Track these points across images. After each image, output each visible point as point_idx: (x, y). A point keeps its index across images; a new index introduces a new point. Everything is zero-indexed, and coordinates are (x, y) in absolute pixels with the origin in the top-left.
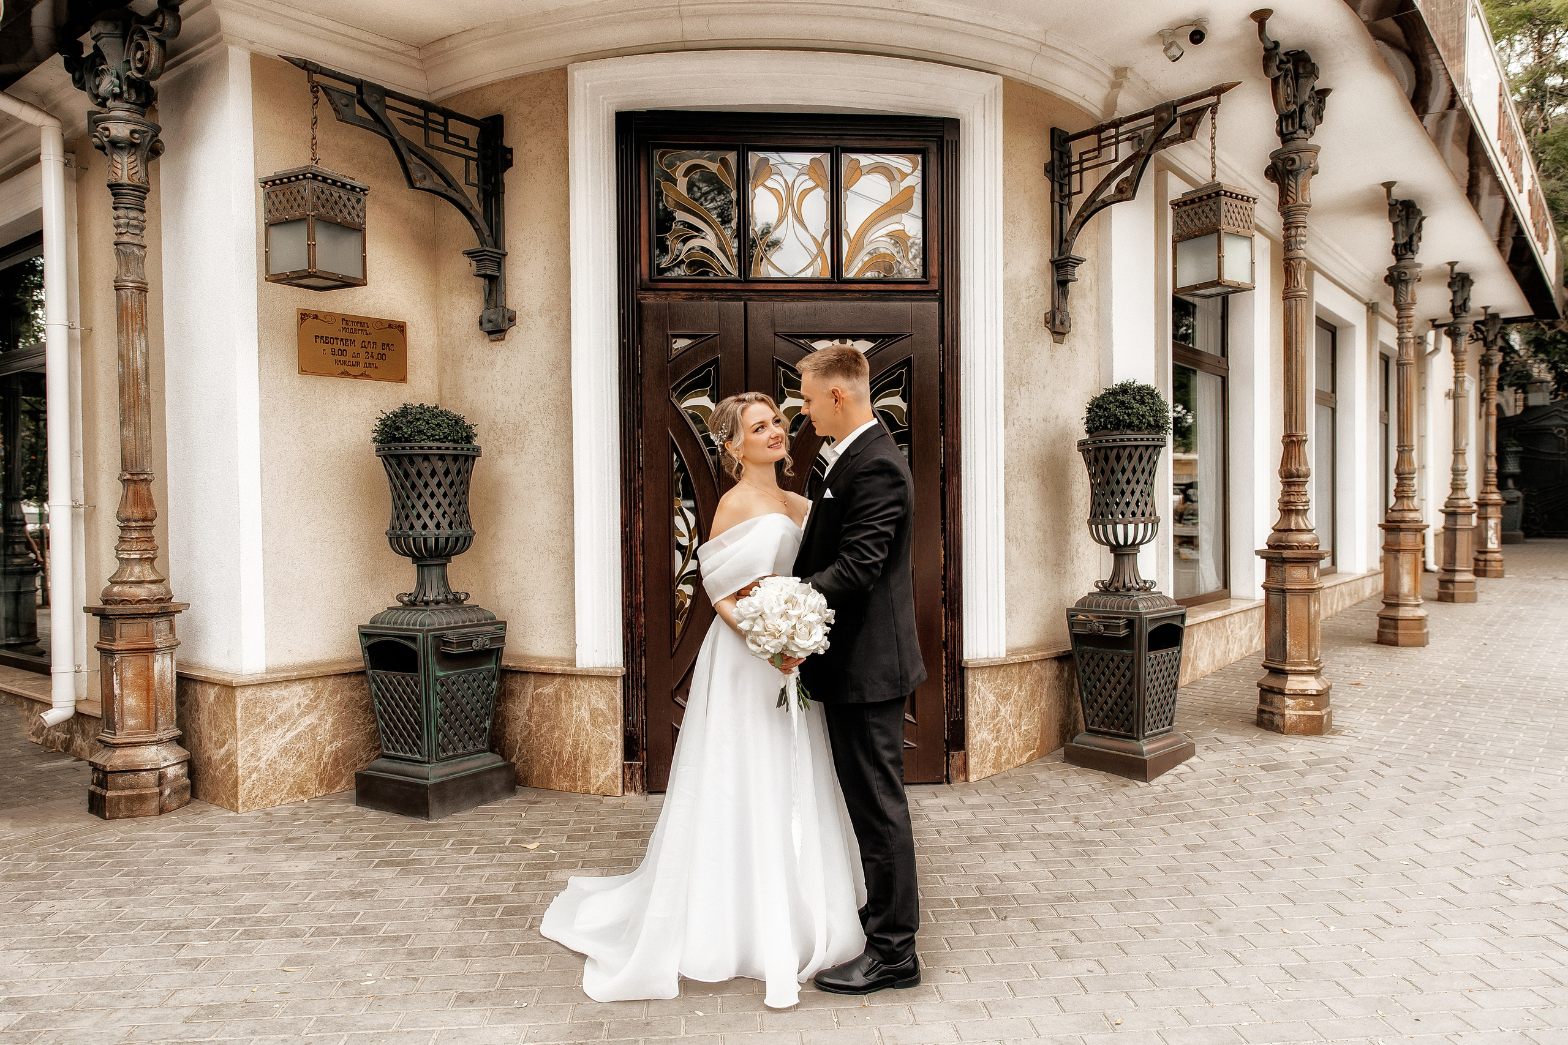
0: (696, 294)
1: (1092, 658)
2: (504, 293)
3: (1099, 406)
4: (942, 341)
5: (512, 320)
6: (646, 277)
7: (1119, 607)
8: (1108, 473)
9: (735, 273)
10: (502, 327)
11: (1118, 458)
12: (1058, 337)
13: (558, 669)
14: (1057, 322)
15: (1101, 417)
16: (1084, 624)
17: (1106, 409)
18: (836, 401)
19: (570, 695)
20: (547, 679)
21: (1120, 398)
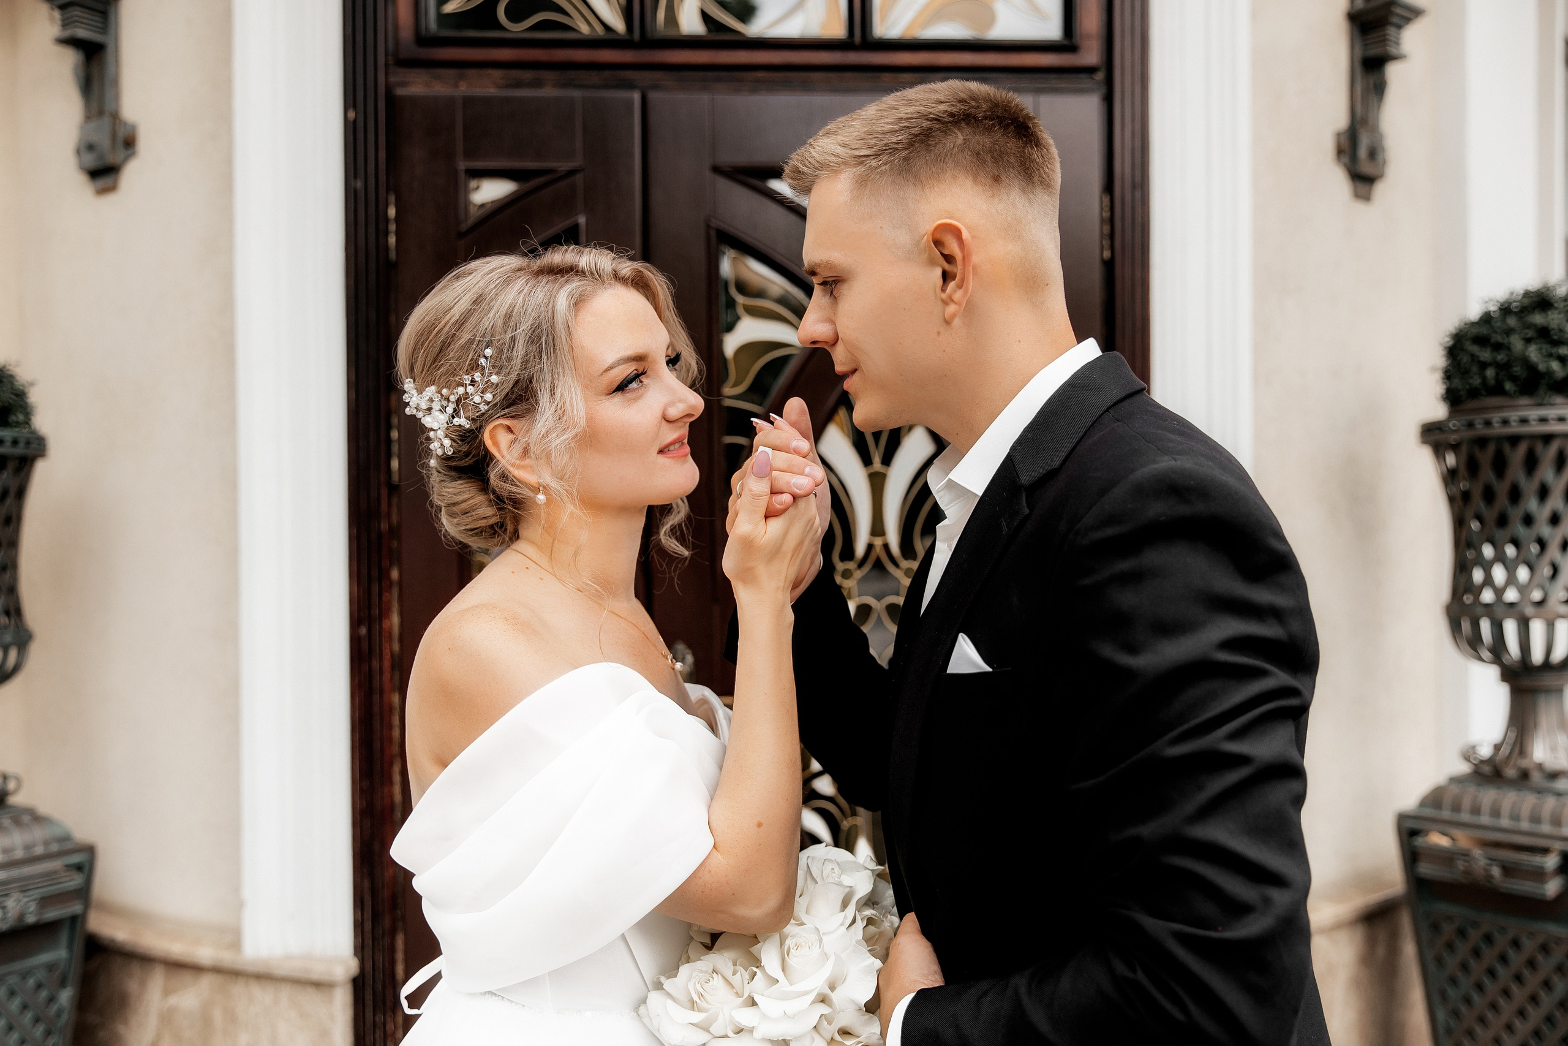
0: (528, 75)
1: (1462, 933)
2: (116, 83)
3: (1481, 341)
4: (1109, 186)
5: (129, 143)
6: (406, 32)
7: (1536, 819)
8: (1502, 499)
9: (618, 24)
10: (111, 159)
11: (1531, 463)
12: (1362, 188)
13: (205, 954)
14: (1363, 152)
15: (1484, 366)
16: (1447, 857)
17: (1498, 347)
18: (946, 277)
19: (231, 1017)
20: (187, 977)
21: (1538, 319)
